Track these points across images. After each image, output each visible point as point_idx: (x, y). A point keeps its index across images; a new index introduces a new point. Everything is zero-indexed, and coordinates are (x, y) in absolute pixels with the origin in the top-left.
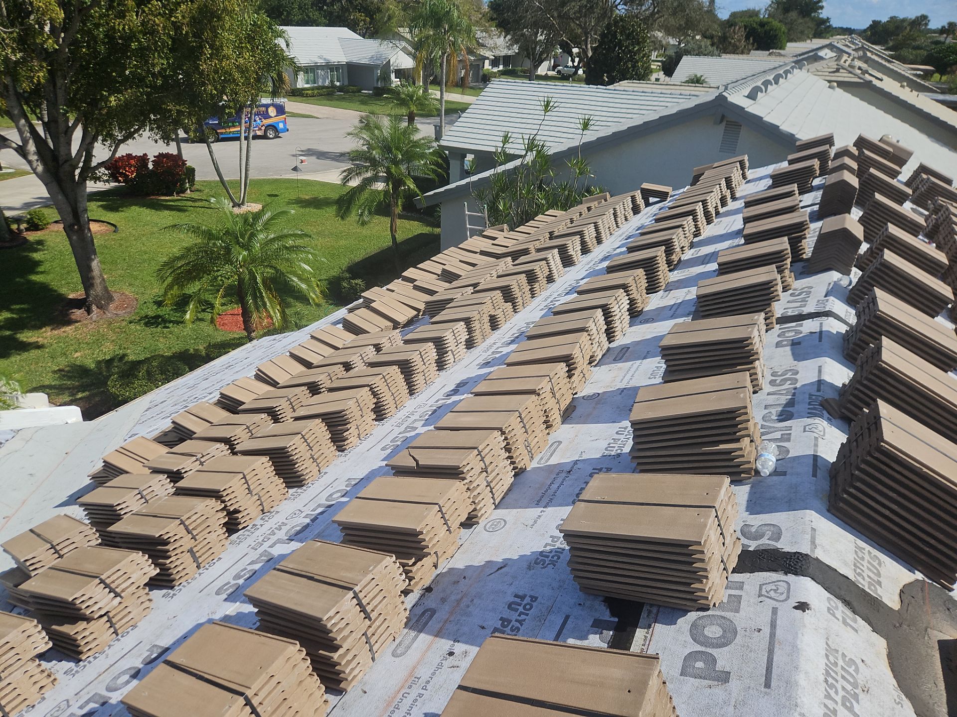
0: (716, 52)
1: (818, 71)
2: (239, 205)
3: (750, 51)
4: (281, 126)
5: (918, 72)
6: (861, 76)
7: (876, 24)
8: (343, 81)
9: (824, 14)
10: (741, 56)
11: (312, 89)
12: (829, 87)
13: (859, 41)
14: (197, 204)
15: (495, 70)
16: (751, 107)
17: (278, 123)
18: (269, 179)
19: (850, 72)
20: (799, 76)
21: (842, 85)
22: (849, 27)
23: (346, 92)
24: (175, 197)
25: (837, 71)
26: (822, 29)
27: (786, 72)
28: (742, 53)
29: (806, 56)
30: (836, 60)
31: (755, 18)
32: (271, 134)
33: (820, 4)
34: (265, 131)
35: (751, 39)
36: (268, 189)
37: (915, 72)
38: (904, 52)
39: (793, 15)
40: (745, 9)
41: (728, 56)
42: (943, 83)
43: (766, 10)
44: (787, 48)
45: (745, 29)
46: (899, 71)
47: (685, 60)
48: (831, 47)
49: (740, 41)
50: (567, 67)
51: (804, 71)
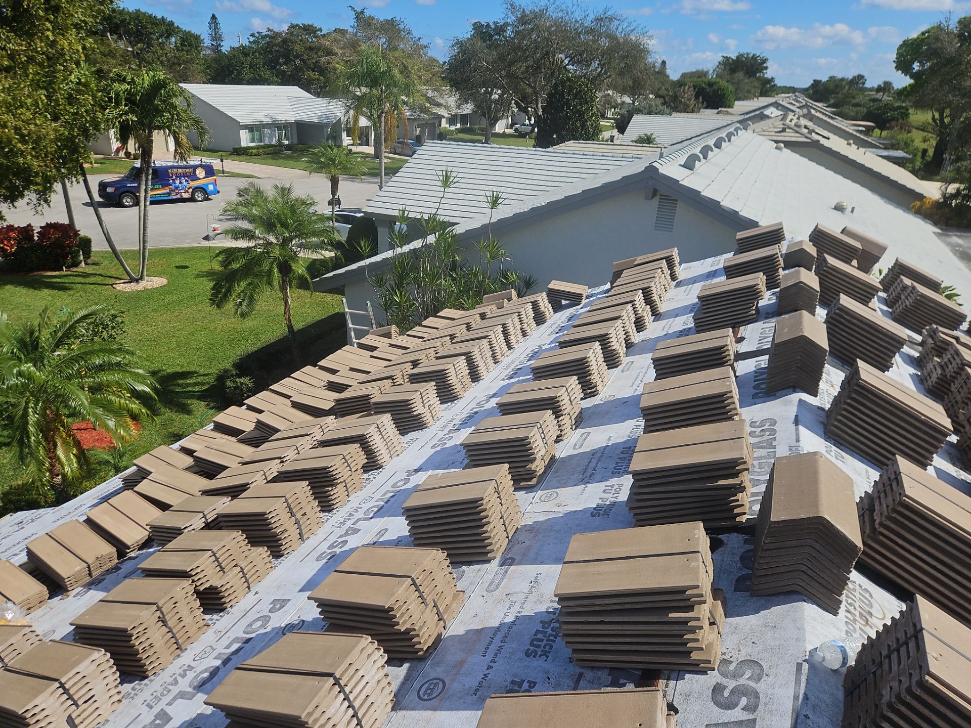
0: (666, 110)
1: (764, 131)
2: (137, 281)
3: (700, 109)
4: (211, 187)
5: (861, 128)
6: (808, 135)
7: (816, 83)
8: (292, 139)
9: (768, 74)
10: (690, 115)
11: (257, 148)
12: (776, 148)
13: (803, 100)
14: (88, 280)
15: (453, 128)
16: (687, 179)
17: (207, 185)
18: (183, 248)
19: (797, 132)
20: (745, 136)
21: (789, 145)
22: (792, 86)
23: (295, 150)
24: (64, 273)
25: (784, 130)
26: (767, 88)
27: (729, 135)
28: (693, 111)
29: (752, 114)
30: (782, 120)
31: (704, 79)
32: (198, 196)
33: (765, 65)
34: (193, 194)
35: (701, 98)
36: (179, 260)
37: (857, 128)
38: (846, 109)
39: (740, 75)
40: (694, 70)
41: (678, 114)
42: (885, 139)
43: (714, 71)
44: (735, 107)
45: (694, 89)
46: (843, 128)
47: (636, 118)
48: (776, 105)
49: (689, 100)
50: (524, 125)
51: (750, 131)
